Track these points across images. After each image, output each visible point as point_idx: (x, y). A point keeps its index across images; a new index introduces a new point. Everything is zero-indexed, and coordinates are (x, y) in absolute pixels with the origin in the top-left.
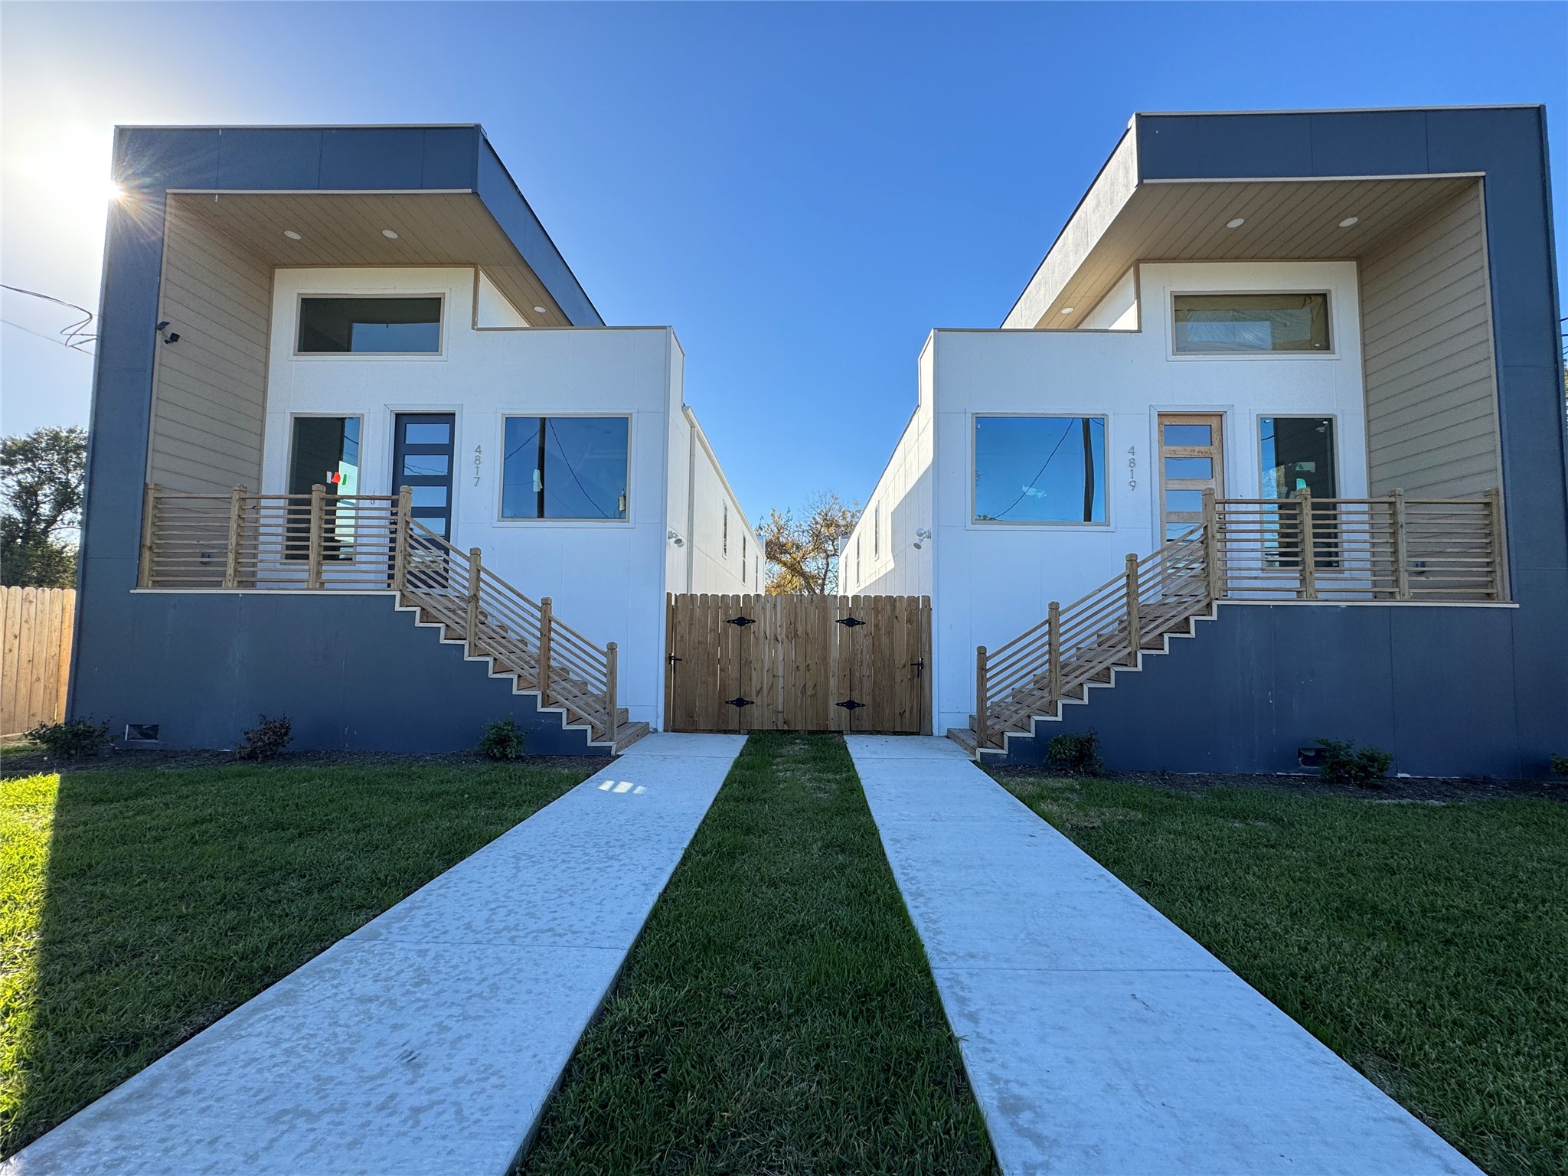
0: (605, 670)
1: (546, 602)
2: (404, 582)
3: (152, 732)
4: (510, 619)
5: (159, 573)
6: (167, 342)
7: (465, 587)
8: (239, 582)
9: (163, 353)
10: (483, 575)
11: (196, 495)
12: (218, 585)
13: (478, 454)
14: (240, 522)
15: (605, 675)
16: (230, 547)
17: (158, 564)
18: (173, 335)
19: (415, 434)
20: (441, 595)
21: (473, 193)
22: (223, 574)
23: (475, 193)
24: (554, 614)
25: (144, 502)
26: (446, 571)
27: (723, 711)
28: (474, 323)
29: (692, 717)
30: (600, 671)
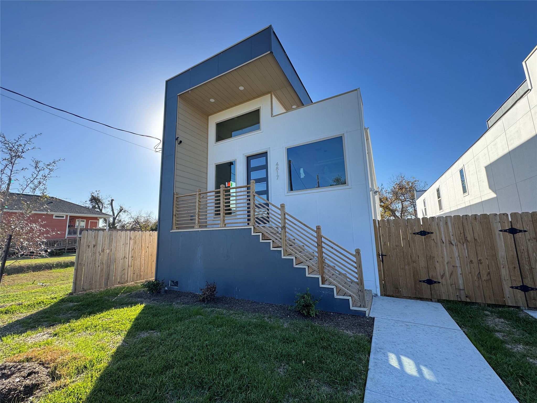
0: (355, 265)
1: (318, 228)
2: (254, 222)
3: (176, 284)
4: (301, 237)
5: (178, 224)
6: (179, 144)
7: (279, 223)
8: (199, 226)
9: (178, 148)
10: (287, 216)
11: (187, 195)
12: (193, 227)
13: (277, 166)
14: (199, 203)
15: (356, 268)
16: (196, 213)
17: (178, 221)
18: (180, 141)
19: (254, 163)
20: (269, 227)
21: (270, 52)
22: (195, 223)
23: (272, 52)
24: (323, 234)
25: (173, 199)
26: (268, 218)
27: (418, 286)
28: (272, 114)
29: (397, 288)
30: (352, 265)
